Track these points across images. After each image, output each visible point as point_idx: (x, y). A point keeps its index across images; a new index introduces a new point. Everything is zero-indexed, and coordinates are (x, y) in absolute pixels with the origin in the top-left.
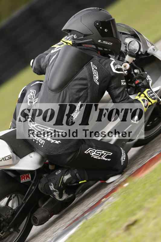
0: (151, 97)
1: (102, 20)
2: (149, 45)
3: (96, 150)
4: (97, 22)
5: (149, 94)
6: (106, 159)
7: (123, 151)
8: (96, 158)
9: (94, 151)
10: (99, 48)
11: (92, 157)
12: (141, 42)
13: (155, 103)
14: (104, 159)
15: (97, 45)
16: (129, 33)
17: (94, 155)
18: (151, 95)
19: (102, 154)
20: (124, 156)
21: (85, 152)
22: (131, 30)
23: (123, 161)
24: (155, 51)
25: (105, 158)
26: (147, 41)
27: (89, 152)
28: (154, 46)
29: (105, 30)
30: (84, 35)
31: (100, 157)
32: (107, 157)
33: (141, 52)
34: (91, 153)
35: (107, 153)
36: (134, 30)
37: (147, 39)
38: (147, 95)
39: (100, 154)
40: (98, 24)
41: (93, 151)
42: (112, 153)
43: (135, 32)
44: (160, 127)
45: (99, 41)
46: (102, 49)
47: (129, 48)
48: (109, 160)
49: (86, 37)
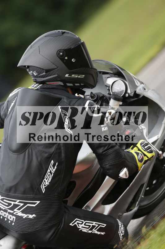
0: (146, 150)
1: (66, 48)
2: (138, 83)
3: (85, 221)
4: (60, 51)
5: (144, 146)
6: (99, 233)
7: (120, 222)
8: (86, 231)
9: (83, 222)
10: (68, 84)
11: (80, 230)
12: (126, 81)
13: (152, 157)
14: (96, 232)
15: (65, 81)
16: (112, 72)
17: (82, 227)
18: (146, 147)
19: (93, 227)
20: (122, 228)
21: (71, 224)
22: (114, 67)
23: (122, 234)
24: (146, 90)
25: (98, 231)
26: (135, 78)
27: (76, 223)
28: (144, 85)
29: (73, 60)
30: (46, 70)
31: (91, 229)
32: (100, 230)
33: (129, 94)
34: (78, 224)
35: (99, 225)
36: (116, 66)
37: (134, 76)
38: (140, 148)
39: (90, 226)
40: (61, 54)
41: (81, 223)
42: (105, 225)
43: (118, 69)
44: (163, 189)
45: (67, 75)
46: (71, 85)
47: (113, 92)
48: (102, 233)
49: (48, 73)
